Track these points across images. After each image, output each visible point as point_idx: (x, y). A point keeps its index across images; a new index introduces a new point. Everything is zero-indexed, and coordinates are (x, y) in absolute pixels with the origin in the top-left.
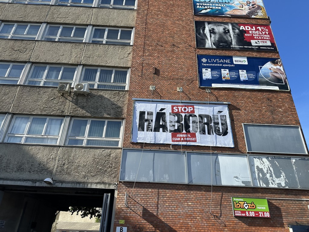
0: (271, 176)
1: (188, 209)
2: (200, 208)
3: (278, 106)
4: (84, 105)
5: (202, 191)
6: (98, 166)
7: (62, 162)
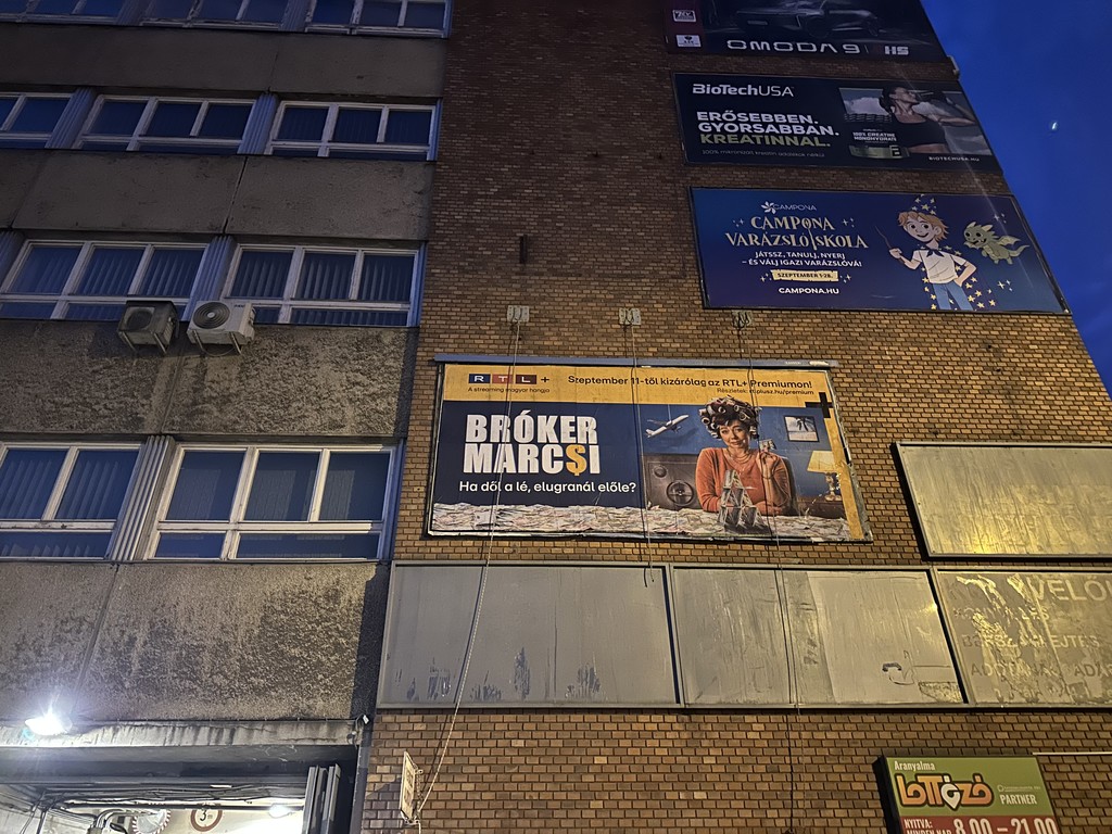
1: (694, 822)
2: (748, 814)
3: (1027, 372)
4: (228, 389)
5: (751, 735)
6: (281, 647)
7: (123, 632)
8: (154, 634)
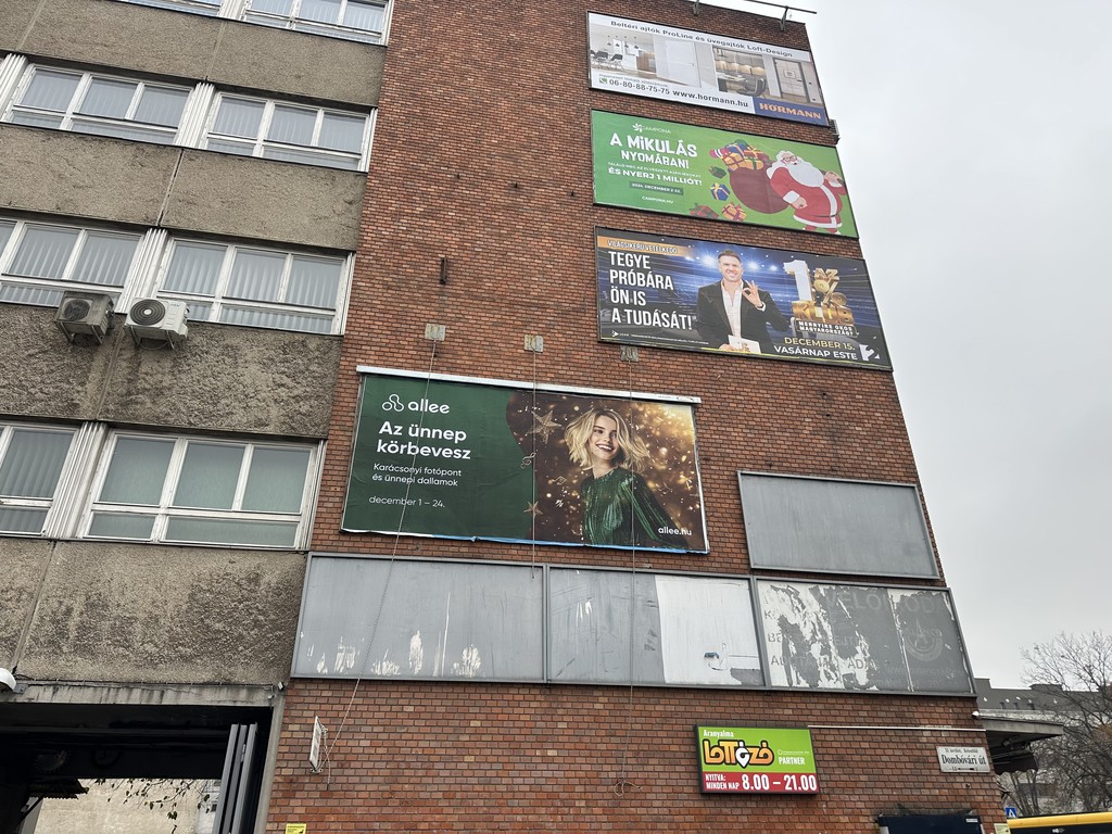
0: (825, 650)
1: (545, 774)
2: (588, 767)
3: (851, 418)
4: (161, 382)
5: (597, 706)
6: (207, 621)
7: (61, 603)
8: (90, 605)
